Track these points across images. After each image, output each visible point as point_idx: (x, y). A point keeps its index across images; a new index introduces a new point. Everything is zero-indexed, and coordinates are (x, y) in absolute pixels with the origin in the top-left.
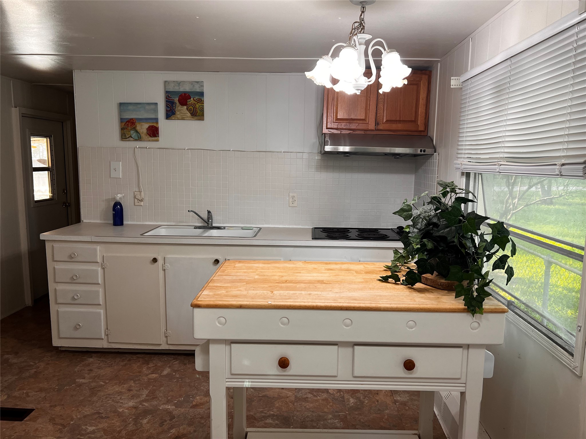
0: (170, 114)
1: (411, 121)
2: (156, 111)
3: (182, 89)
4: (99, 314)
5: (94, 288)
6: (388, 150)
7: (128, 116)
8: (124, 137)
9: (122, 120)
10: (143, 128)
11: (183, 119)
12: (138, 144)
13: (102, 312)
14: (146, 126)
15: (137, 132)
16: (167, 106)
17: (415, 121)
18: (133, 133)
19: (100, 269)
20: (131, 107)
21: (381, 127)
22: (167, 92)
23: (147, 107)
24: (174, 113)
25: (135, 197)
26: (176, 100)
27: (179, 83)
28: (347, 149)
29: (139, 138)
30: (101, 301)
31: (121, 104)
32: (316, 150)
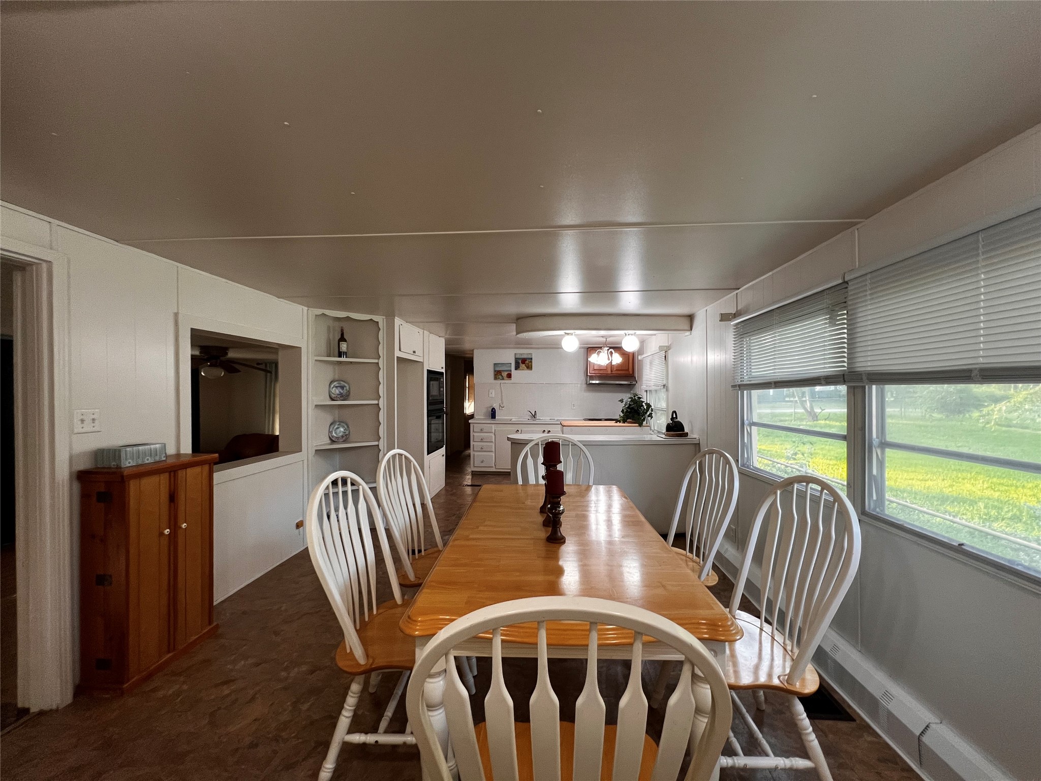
0: (517, 368)
1: (626, 370)
2: (511, 367)
3: (523, 357)
4: (492, 455)
5: (491, 444)
6: (617, 382)
7: (498, 369)
8: (496, 378)
9: (495, 371)
10: (505, 374)
11: (523, 370)
12: (503, 381)
13: (494, 454)
14: (506, 373)
15: (502, 376)
16: (516, 364)
17: (628, 370)
18: (500, 377)
19: (493, 435)
20: (499, 365)
21: (613, 372)
22: (516, 358)
23: (507, 365)
24: (519, 367)
25: (500, 406)
26: (520, 362)
27: (521, 354)
28: (597, 382)
29: (503, 379)
30: (493, 450)
31: (495, 364)
32: (584, 382)
